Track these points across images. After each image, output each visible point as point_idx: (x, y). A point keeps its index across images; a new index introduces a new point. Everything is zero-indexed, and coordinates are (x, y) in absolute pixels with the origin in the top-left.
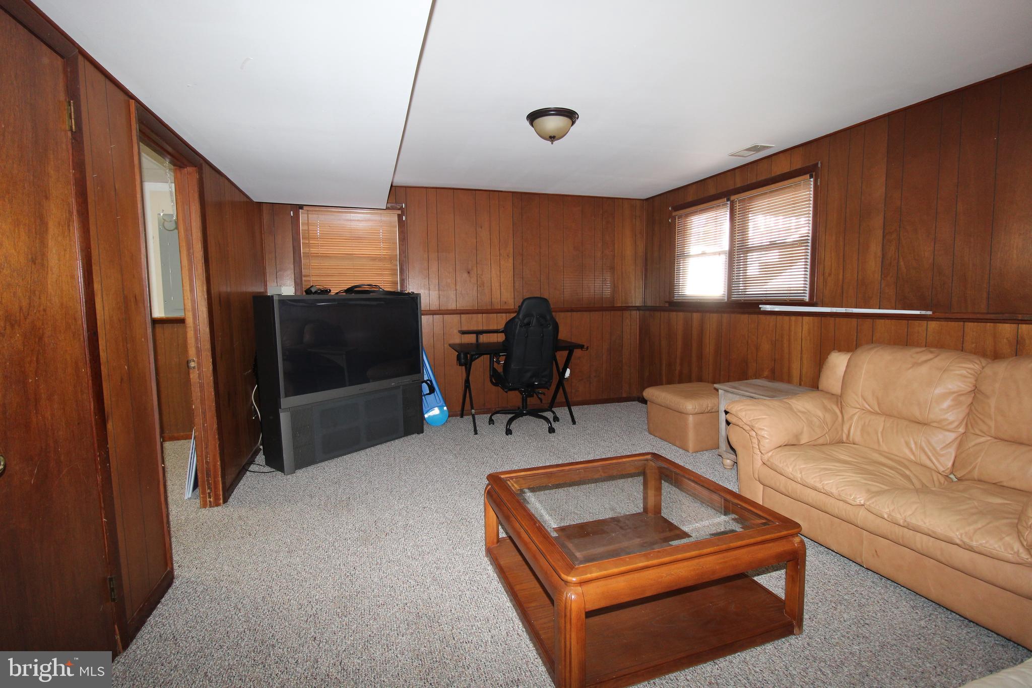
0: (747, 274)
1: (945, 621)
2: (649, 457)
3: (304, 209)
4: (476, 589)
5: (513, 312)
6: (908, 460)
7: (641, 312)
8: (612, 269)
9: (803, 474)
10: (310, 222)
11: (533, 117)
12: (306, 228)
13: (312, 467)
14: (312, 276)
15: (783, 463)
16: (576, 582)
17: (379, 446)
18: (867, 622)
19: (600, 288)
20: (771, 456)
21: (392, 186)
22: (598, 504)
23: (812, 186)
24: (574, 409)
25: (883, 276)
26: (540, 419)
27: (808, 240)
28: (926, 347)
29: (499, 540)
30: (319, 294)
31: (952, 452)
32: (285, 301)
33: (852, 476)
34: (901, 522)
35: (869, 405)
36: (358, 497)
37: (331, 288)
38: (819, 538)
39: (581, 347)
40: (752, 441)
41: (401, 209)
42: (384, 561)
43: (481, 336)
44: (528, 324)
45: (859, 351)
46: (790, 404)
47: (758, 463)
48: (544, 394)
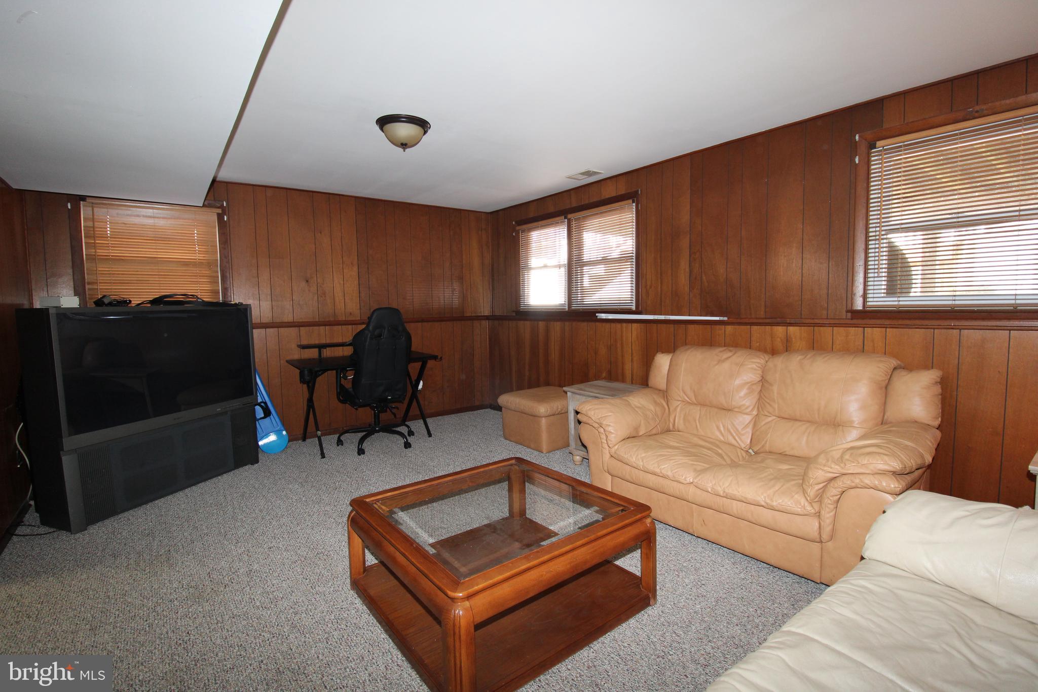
0: (584, 286)
1: (757, 571)
2: (513, 462)
3: (87, 200)
4: (345, 627)
5: (363, 323)
6: (720, 441)
7: (490, 321)
8: (461, 279)
9: (644, 461)
10: (95, 217)
11: (384, 122)
12: (90, 224)
13: (112, 519)
14: (100, 283)
15: (628, 454)
16: (464, 597)
17: (202, 485)
18: (703, 582)
19: (449, 298)
20: (618, 449)
21: (214, 181)
22: (464, 515)
23: (634, 210)
24: (429, 420)
25: (691, 289)
26: (394, 435)
27: (632, 256)
28: (725, 346)
29: (366, 570)
30: (115, 305)
31: (749, 430)
32: (65, 315)
33: (682, 459)
34: (721, 493)
35: (688, 398)
36: (181, 547)
37: (132, 298)
38: (659, 517)
39: (435, 358)
40: (601, 437)
41: (222, 207)
42: (227, 617)
43: (325, 350)
44: (380, 336)
45: (678, 352)
46: (628, 401)
47: (607, 456)
48: (398, 408)
